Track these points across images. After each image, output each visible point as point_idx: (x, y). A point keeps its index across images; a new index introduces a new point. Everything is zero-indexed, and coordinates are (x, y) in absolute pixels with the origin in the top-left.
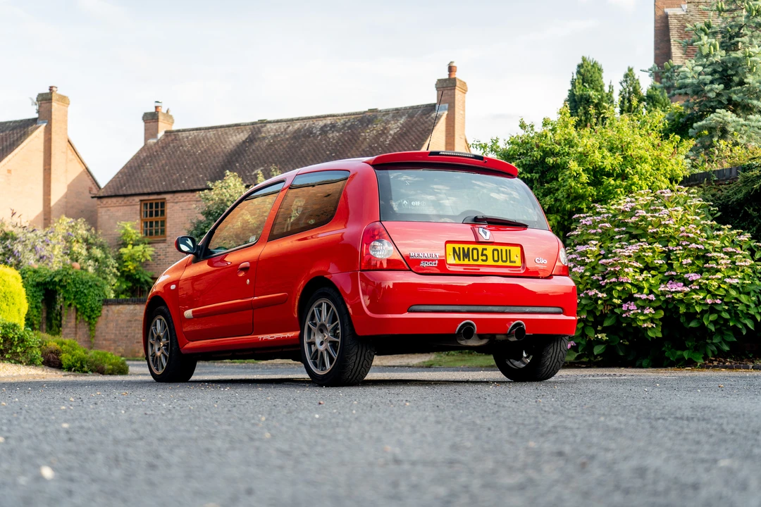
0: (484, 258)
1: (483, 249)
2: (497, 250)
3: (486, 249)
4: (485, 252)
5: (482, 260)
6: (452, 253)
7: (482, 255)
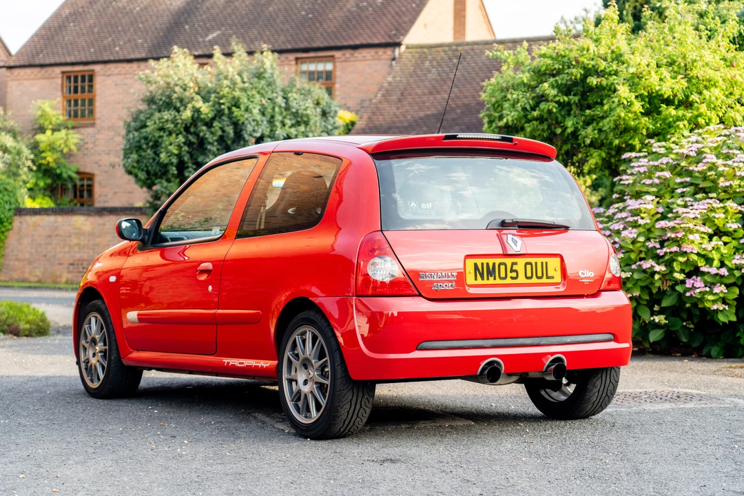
0: (514, 275)
1: (514, 264)
2: (531, 264)
3: (516, 264)
4: (515, 267)
5: (512, 278)
6: (473, 271)
7: (512, 271)
